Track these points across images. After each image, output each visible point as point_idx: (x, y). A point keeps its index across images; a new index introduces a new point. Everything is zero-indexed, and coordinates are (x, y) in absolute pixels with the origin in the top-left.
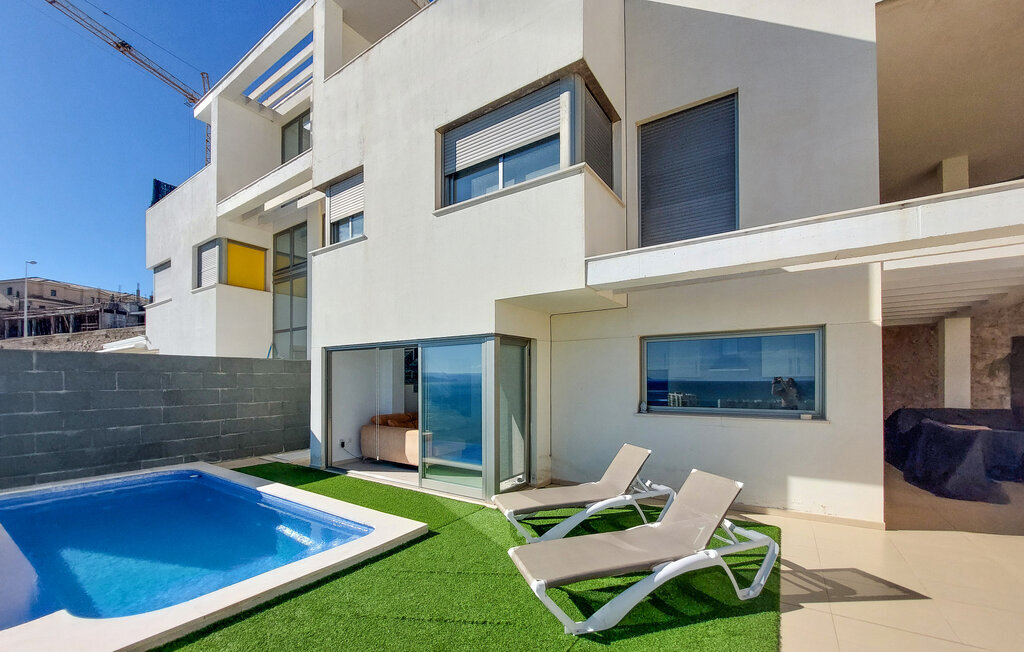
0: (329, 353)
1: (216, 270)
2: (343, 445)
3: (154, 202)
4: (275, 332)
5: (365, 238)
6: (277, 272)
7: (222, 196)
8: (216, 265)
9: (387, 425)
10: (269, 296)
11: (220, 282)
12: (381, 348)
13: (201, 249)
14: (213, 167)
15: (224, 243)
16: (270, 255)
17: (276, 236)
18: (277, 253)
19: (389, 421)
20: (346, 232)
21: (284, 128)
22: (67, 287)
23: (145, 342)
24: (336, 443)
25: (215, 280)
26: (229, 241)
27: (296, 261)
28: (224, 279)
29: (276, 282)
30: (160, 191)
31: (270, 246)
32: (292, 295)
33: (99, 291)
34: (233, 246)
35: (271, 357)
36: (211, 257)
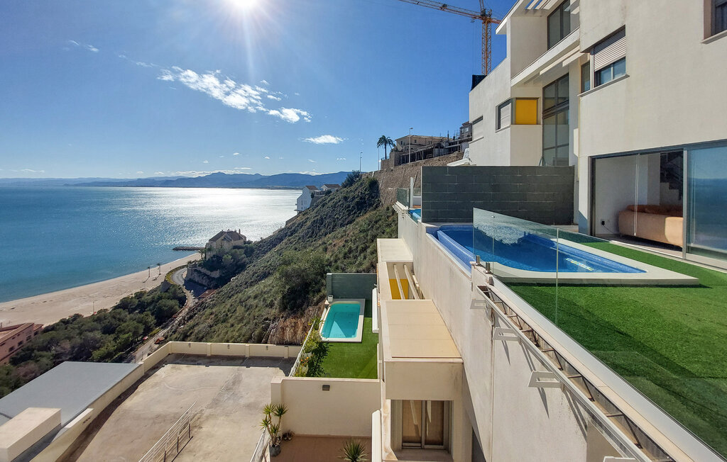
0: (593, 160)
1: (510, 117)
2: (603, 223)
3: (474, 86)
4: (544, 150)
5: (627, 76)
6: (545, 111)
7: (513, 75)
8: (510, 114)
9: (645, 212)
10: (540, 127)
11: (512, 124)
12: (641, 154)
13: (500, 107)
14: (508, 60)
15: (514, 100)
16: (541, 101)
17: (544, 89)
18: (544, 99)
19: (646, 209)
20: (608, 77)
21: (549, 17)
22: (420, 138)
23: (468, 161)
24: (598, 222)
25: (509, 124)
26: (517, 98)
27: (560, 101)
28: (514, 122)
29: (544, 118)
30: (477, 80)
31: (540, 95)
32: (557, 124)
33: (432, 138)
34: (518, 101)
35: (541, 165)
36: (507, 111)
